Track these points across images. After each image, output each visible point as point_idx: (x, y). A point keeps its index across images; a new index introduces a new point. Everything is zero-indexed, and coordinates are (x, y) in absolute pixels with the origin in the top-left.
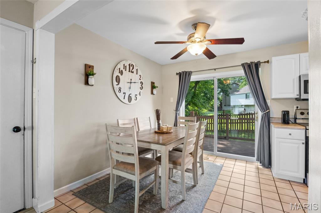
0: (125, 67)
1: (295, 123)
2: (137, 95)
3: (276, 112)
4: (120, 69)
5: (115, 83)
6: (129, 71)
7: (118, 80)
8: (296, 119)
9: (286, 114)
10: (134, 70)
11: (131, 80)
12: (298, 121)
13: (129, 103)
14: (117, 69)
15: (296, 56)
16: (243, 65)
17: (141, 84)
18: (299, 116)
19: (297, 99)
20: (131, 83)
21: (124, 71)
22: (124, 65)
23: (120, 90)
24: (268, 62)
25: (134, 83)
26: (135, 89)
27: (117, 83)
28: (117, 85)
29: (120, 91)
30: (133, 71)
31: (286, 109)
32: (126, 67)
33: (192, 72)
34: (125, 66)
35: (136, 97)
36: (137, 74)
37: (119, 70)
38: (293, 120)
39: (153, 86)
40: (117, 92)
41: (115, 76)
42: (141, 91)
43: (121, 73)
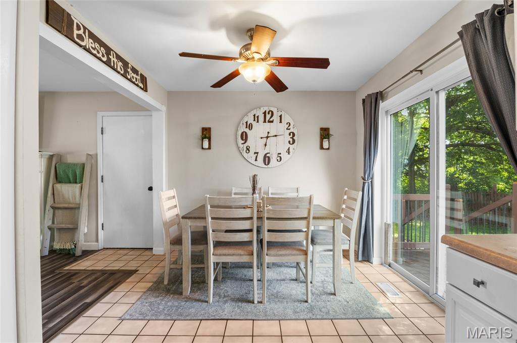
0: (256, 118)
2: (280, 154)
4: (247, 123)
5: (240, 141)
6: (265, 122)
7: (244, 136)
10: (276, 118)
11: (268, 133)
13: (266, 166)
14: (243, 124)
17: (291, 136)
20: (267, 137)
21: (254, 123)
22: (254, 115)
23: (248, 149)
25: (275, 137)
26: (278, 145)
27: (243, 142)
28: (242, 144)
29: (249, 151)
30: (271, 120)
32: (258, 117)
34: (256, 116)
35: (280, 157)
36: (281, 122)
37: (245, 124)
39: (325, 134)
40: (245, 155)
41: (240, 133)
42: (292, 147)
43: (250, 127)
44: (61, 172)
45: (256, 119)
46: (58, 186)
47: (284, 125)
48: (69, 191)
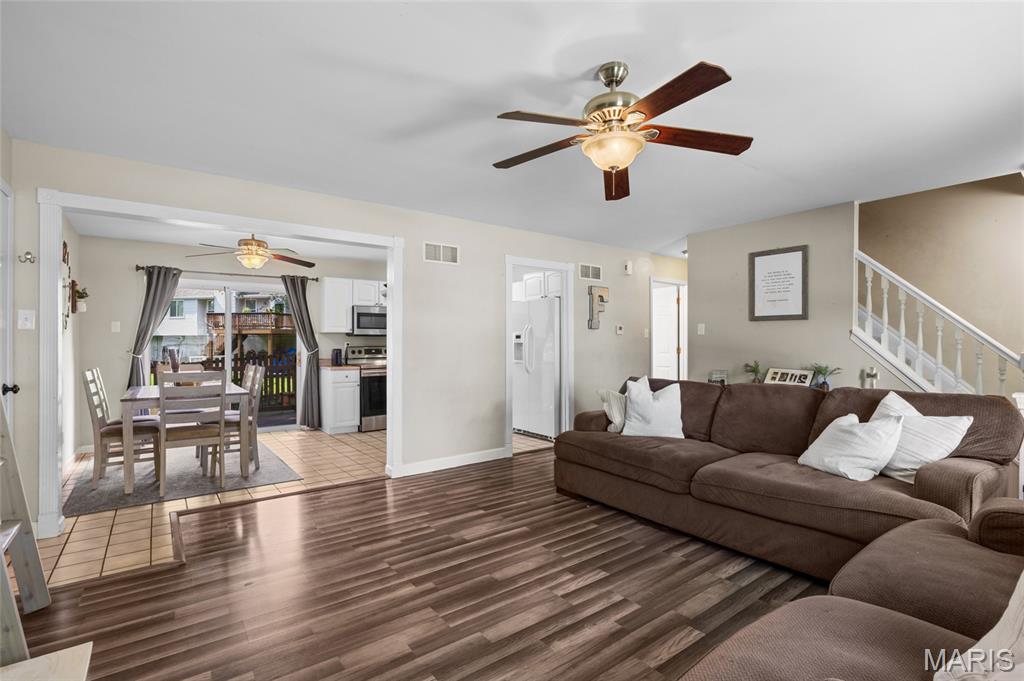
1: (347, 364)
3: (325, 352)
8: (347, 359)
9: (337, 353)
12: (349, 362)
15: (348, 281)
16: (284, 278)
18: (350, 356)
19: (348, 334)
24: (317, 280)
31: (339, 348)
33: (181, 271)
38: (343, 361)
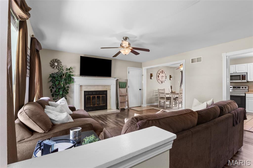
5: (158, 77)
7: (158, 76)
10: (163, 72)
11: (162, 76)
13: (162, 84)
17: (166, 77)
21: (160, 73)
26: (164, 79)
35: (164, 81)
39: (170, 77)
40: (158, 80)
41: (157, 76)
42: (166, 79)
43: (159, 74)
44: (121, 85)
45: (160, 72)
46: (120, 89)
47: (165, 74)
48: (123, 90)
